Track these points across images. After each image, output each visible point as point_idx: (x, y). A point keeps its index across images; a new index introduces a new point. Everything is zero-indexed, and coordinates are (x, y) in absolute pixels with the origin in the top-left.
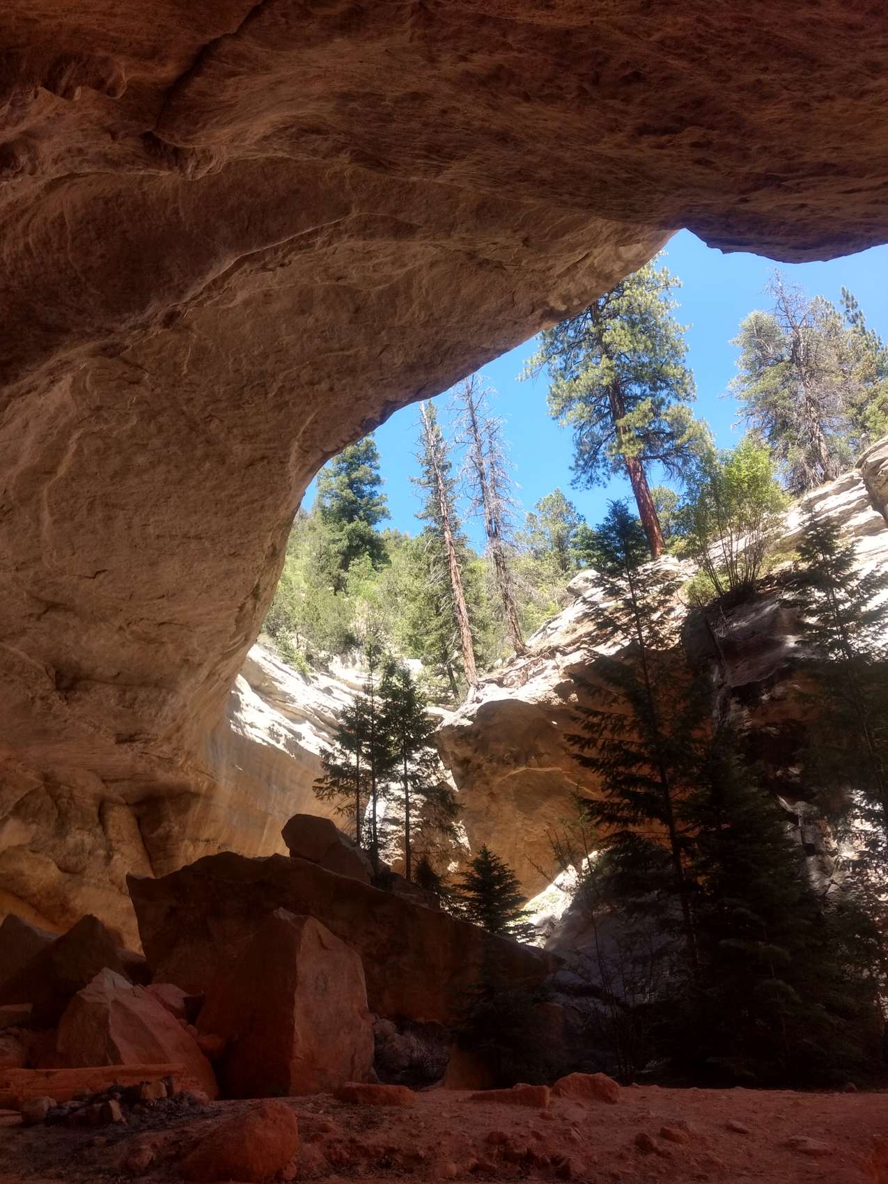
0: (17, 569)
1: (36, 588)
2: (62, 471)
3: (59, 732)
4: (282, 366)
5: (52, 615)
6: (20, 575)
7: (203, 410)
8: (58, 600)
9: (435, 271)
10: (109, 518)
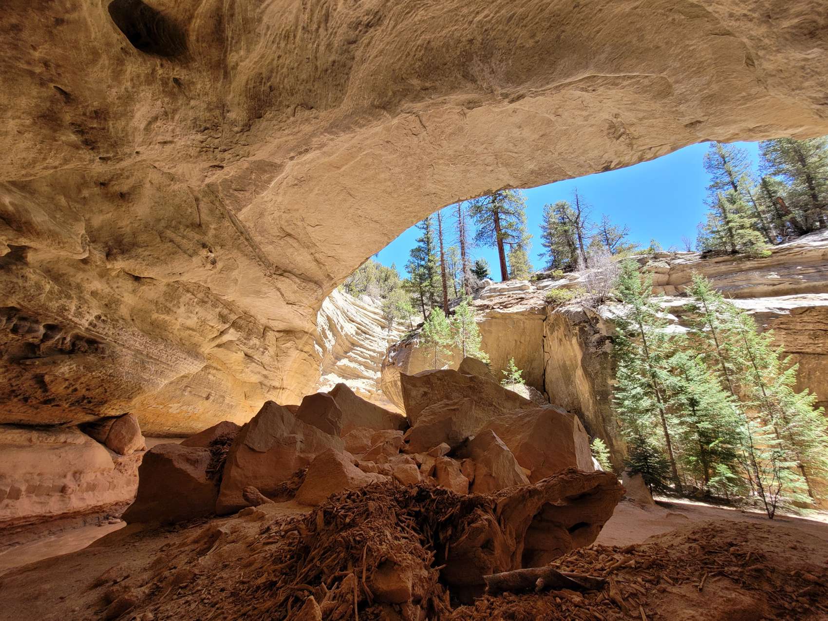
0: (284, 212)
1: (286, 224)
2: (343, 169)
3: (266, 293)
4: (485, 151)
5: (288, 239)
6: (284, 215)
7: (431, 161)
8: (292, 233)
9: (590, 129)
10: (345, 200)
